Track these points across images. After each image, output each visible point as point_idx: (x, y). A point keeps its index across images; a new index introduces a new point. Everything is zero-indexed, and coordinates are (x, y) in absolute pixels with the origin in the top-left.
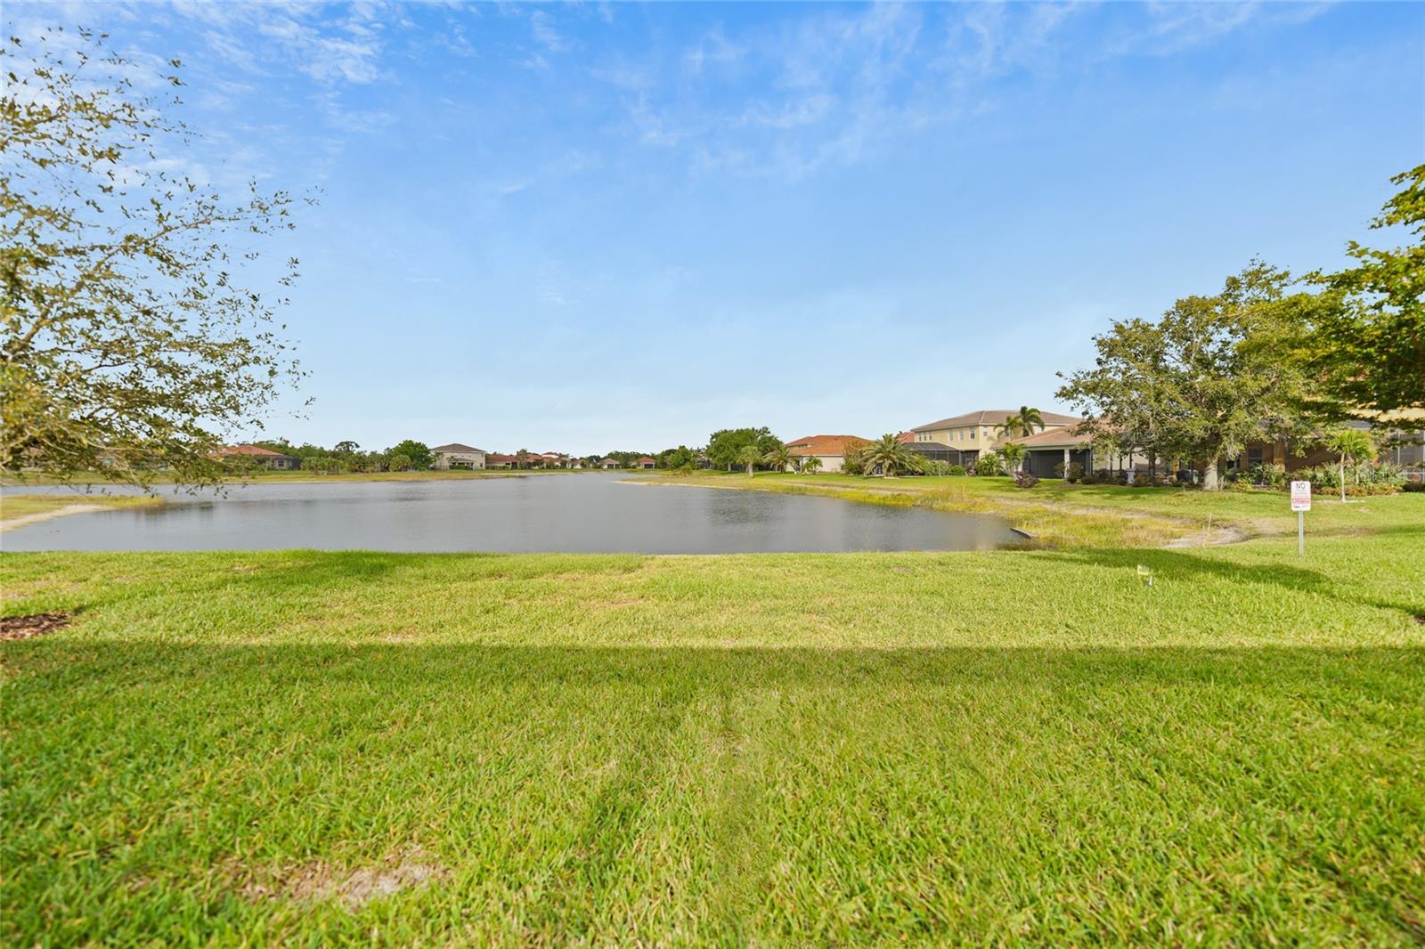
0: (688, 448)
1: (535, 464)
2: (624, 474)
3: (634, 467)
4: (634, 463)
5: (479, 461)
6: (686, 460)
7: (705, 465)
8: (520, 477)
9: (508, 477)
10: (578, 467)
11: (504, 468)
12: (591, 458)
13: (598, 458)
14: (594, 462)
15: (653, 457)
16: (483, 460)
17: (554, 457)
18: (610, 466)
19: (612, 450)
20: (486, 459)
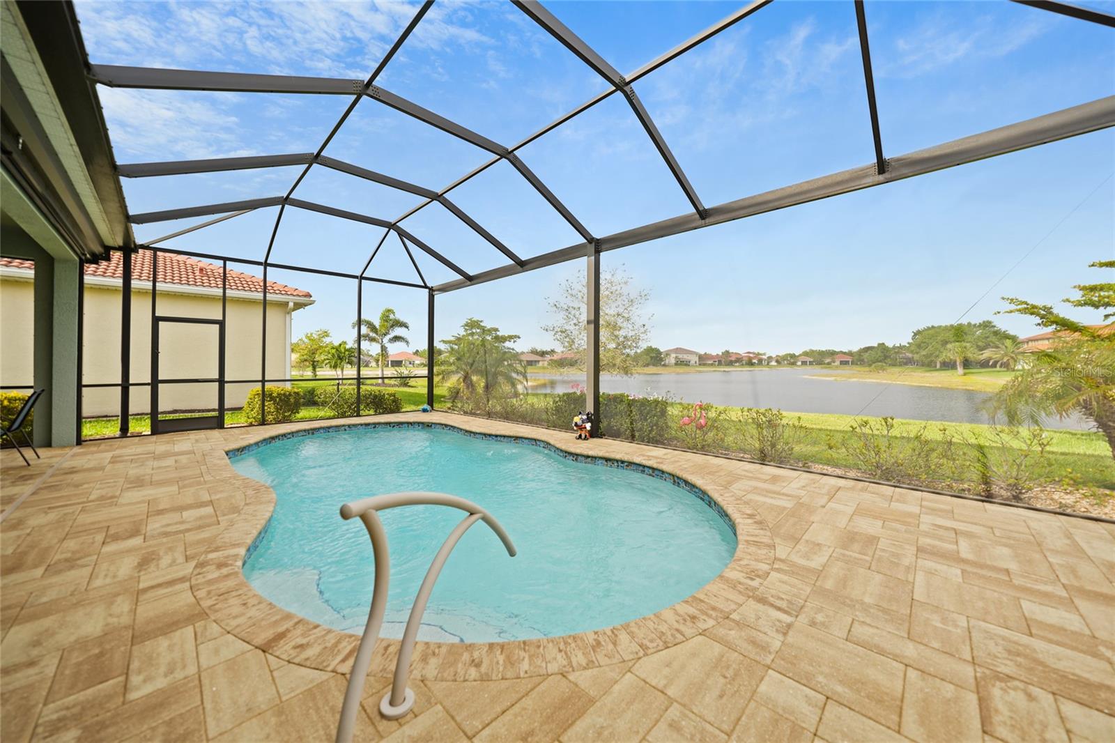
0: (890, 344)
1: (736, 362)
2: (817, 369)
3: (829, 364)
4: (828, 361)
5: (694, 359)
6: (886, 357)
7: (908, 362)
8: (724, 371)
9: (715, 371)
10: (773, 363)
11: (712, 364)
12: (785, 358)
13: (793, 356)
14: (791, 360)
15: (850, 354)
16: (697, 359)
17: (751, 355)
18: (804, 363)
19: (807, 349)
20: (699, 358)
